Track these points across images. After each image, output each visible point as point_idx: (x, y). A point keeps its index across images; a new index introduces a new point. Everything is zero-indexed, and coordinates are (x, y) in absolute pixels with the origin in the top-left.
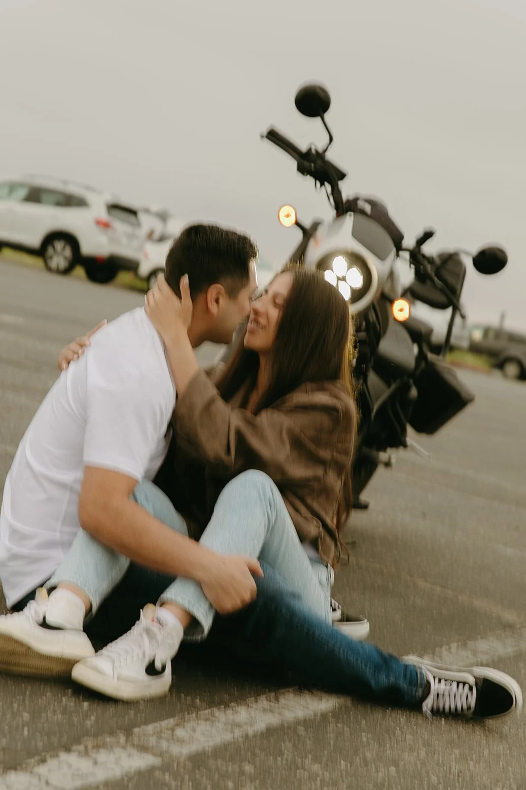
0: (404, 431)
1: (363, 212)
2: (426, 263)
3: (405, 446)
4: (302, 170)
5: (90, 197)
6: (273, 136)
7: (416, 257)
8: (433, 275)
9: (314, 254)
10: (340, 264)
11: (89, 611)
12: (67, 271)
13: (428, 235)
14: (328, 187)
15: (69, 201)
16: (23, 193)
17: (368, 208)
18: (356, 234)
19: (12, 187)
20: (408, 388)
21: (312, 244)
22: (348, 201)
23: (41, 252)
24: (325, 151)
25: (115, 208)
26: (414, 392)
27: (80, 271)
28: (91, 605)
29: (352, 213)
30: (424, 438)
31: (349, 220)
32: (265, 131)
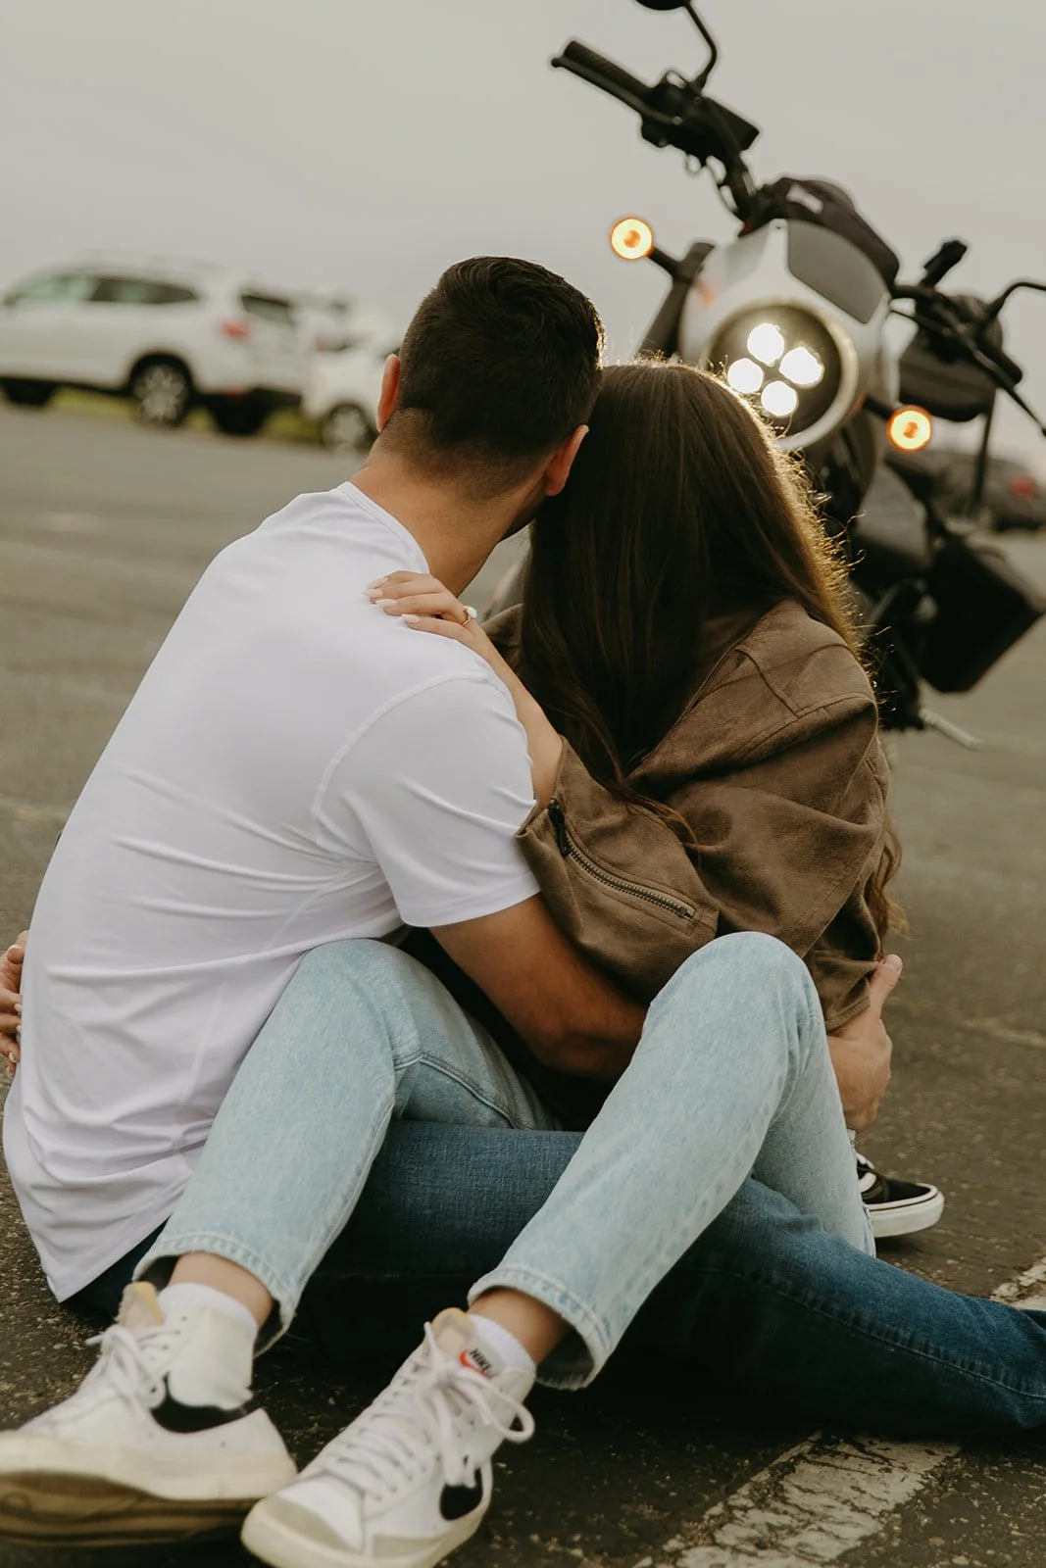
0: (914, 694)
1: (801, 213)
2: (950, 316)
3: (920, 725)
4: (654, 133)
5: (207, 285)
6: (578, 60)
7: (930, 307)
8: (971, 345)
9: (701, 323)
10: (765, 339)
11: (271, 1320)
12: (176, 422)
13: (951, 254)
14: (717, 167)
15: (169, 294)
16: (81, 289)
17: (814, 204)
18: (798, 266)
19: (64, 280)
20: (914, 599)
21: (693, 298)
22: (766, 190)
23: (128, 391)
24: (702, 80)
25: (254, 300)
26: (927, 608)
27: (200, 421)
28: (275, 1306)
29: (781, 222)
30: (954, 702)
31: (777, 236)
32: (558, 51)
